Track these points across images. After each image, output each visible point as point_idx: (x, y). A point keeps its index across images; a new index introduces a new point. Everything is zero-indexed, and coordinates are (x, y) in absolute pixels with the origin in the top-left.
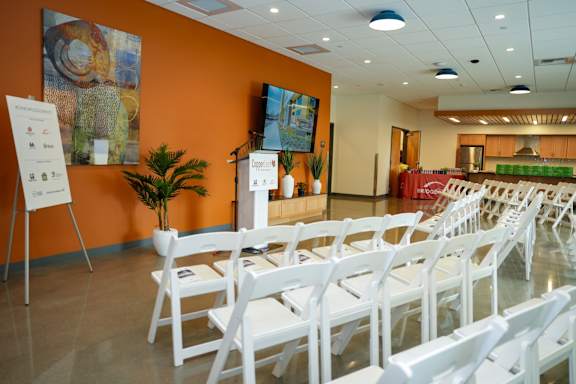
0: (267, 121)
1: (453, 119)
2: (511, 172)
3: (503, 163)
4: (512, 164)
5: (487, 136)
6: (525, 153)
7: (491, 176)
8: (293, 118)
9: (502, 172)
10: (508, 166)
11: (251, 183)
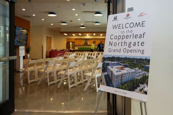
0: (16, 37)
1: (65, 34)
2: (82, 49)
3: (80, 47)
4: (82, 47)
5: (75, 39)
6: (86, 44)
7: (76, 51)
8: (22, 36)
9: (80, 49)
10: (81, 48)
11: (20, 54)
